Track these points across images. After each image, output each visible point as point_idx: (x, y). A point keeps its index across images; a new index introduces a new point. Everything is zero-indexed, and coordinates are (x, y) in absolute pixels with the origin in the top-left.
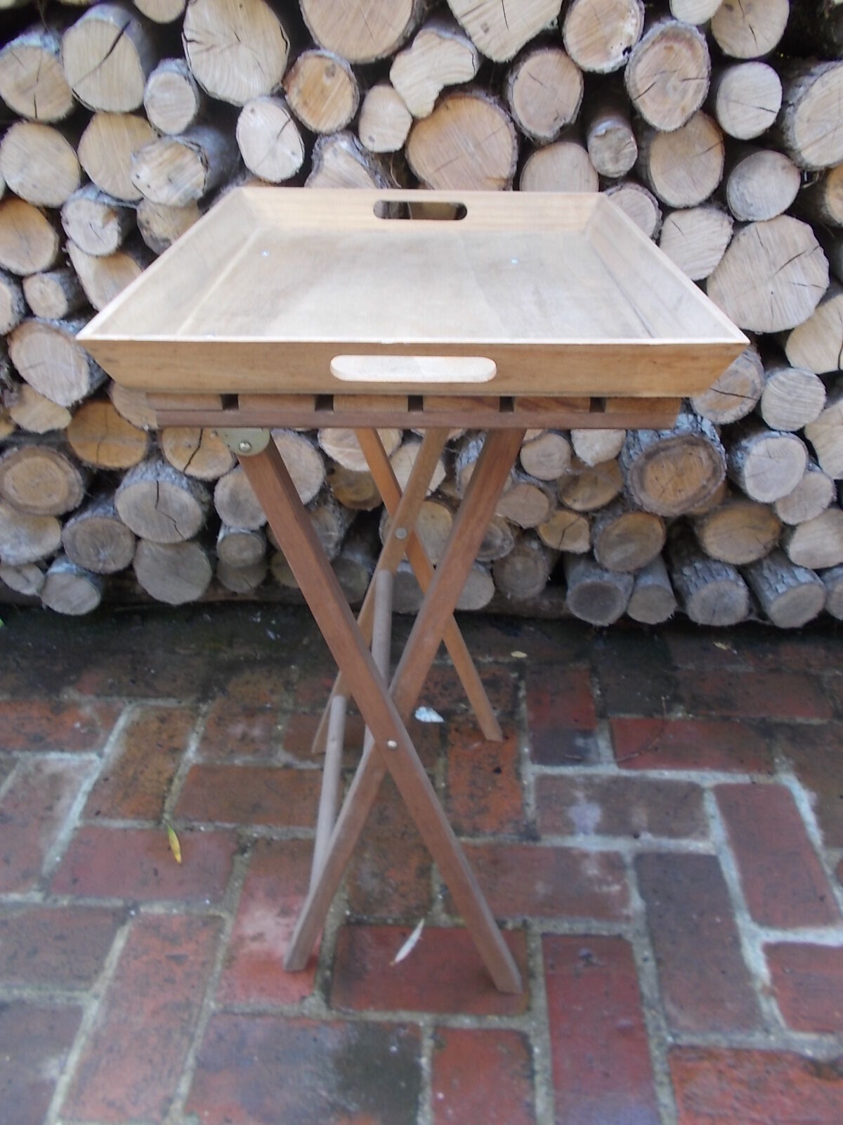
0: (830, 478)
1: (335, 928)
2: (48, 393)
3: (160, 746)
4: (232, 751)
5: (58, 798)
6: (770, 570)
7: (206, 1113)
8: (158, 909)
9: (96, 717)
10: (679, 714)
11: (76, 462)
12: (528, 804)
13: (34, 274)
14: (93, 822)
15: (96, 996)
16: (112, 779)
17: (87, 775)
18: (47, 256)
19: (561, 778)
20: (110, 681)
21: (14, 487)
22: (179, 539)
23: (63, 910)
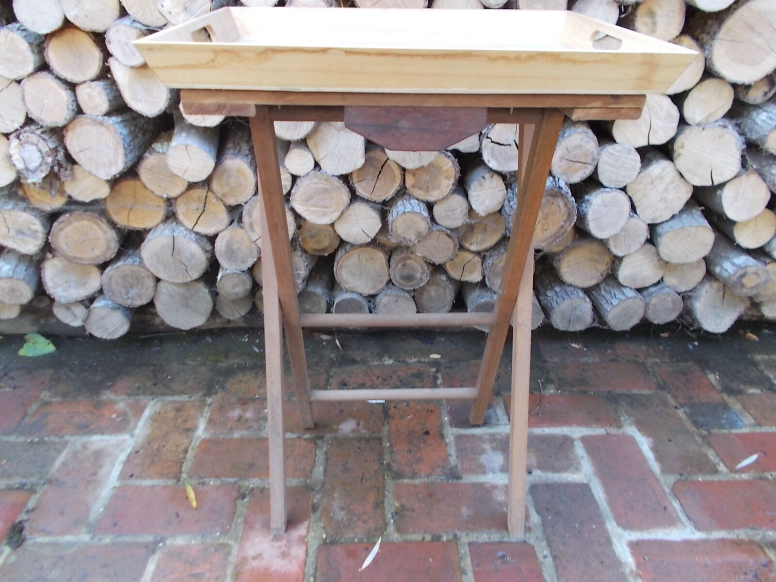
0: (644, 222)
1: (315, 547)
2: (94, 170)
3: (177, 427)
4: (231, 429)
5: (101, 467)
6: (606, 291)
8: (180, 541)
9: (128, 410)
10: (551, 390)
11: (113, 224)
12: (450, 455)
13: (85, 82)
14: (127, 482)
16: (141, 452)
17: (123, 450)
18: (94, 69)
19: (473, 436)
20: (138, 385)
21: (66, 244)
22: (189, 279)
23: (107, 546)
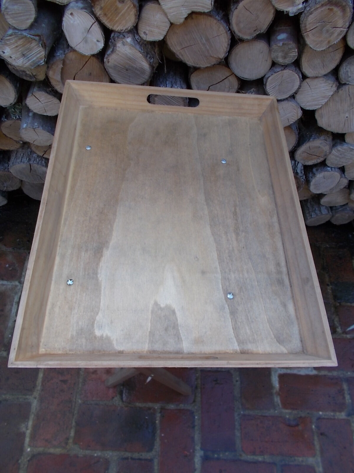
0: (347, 179)
7: (81, 443)
9: (15, 261)
15: (35, 398)
20: (18, 240)
